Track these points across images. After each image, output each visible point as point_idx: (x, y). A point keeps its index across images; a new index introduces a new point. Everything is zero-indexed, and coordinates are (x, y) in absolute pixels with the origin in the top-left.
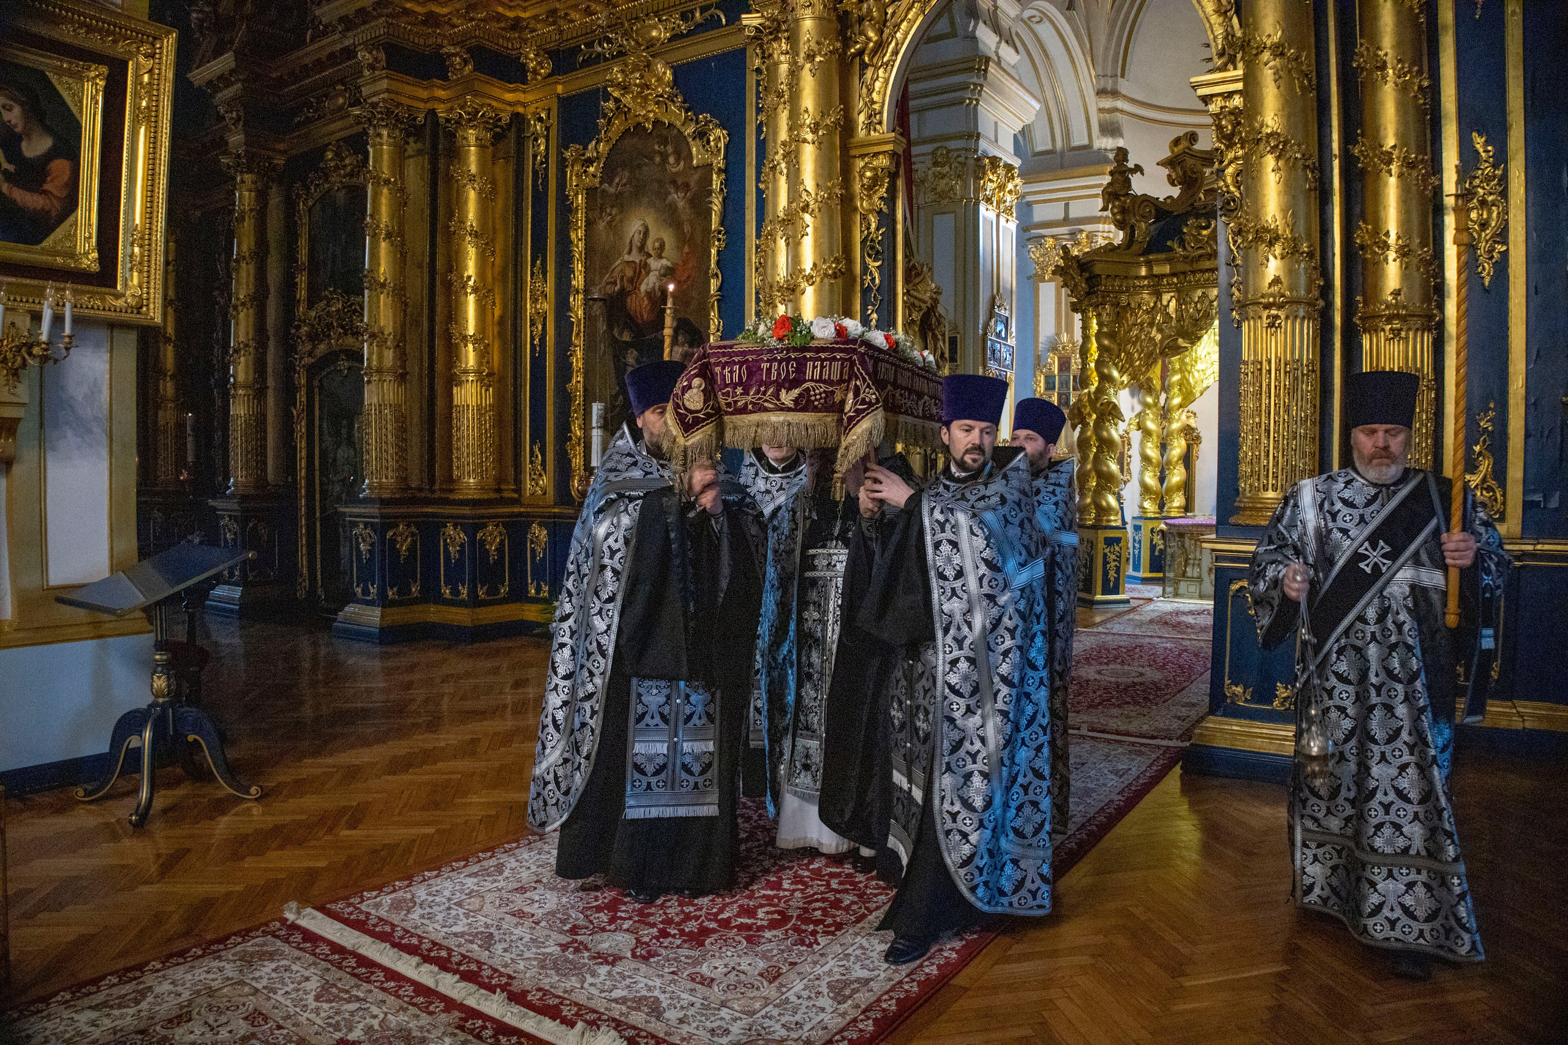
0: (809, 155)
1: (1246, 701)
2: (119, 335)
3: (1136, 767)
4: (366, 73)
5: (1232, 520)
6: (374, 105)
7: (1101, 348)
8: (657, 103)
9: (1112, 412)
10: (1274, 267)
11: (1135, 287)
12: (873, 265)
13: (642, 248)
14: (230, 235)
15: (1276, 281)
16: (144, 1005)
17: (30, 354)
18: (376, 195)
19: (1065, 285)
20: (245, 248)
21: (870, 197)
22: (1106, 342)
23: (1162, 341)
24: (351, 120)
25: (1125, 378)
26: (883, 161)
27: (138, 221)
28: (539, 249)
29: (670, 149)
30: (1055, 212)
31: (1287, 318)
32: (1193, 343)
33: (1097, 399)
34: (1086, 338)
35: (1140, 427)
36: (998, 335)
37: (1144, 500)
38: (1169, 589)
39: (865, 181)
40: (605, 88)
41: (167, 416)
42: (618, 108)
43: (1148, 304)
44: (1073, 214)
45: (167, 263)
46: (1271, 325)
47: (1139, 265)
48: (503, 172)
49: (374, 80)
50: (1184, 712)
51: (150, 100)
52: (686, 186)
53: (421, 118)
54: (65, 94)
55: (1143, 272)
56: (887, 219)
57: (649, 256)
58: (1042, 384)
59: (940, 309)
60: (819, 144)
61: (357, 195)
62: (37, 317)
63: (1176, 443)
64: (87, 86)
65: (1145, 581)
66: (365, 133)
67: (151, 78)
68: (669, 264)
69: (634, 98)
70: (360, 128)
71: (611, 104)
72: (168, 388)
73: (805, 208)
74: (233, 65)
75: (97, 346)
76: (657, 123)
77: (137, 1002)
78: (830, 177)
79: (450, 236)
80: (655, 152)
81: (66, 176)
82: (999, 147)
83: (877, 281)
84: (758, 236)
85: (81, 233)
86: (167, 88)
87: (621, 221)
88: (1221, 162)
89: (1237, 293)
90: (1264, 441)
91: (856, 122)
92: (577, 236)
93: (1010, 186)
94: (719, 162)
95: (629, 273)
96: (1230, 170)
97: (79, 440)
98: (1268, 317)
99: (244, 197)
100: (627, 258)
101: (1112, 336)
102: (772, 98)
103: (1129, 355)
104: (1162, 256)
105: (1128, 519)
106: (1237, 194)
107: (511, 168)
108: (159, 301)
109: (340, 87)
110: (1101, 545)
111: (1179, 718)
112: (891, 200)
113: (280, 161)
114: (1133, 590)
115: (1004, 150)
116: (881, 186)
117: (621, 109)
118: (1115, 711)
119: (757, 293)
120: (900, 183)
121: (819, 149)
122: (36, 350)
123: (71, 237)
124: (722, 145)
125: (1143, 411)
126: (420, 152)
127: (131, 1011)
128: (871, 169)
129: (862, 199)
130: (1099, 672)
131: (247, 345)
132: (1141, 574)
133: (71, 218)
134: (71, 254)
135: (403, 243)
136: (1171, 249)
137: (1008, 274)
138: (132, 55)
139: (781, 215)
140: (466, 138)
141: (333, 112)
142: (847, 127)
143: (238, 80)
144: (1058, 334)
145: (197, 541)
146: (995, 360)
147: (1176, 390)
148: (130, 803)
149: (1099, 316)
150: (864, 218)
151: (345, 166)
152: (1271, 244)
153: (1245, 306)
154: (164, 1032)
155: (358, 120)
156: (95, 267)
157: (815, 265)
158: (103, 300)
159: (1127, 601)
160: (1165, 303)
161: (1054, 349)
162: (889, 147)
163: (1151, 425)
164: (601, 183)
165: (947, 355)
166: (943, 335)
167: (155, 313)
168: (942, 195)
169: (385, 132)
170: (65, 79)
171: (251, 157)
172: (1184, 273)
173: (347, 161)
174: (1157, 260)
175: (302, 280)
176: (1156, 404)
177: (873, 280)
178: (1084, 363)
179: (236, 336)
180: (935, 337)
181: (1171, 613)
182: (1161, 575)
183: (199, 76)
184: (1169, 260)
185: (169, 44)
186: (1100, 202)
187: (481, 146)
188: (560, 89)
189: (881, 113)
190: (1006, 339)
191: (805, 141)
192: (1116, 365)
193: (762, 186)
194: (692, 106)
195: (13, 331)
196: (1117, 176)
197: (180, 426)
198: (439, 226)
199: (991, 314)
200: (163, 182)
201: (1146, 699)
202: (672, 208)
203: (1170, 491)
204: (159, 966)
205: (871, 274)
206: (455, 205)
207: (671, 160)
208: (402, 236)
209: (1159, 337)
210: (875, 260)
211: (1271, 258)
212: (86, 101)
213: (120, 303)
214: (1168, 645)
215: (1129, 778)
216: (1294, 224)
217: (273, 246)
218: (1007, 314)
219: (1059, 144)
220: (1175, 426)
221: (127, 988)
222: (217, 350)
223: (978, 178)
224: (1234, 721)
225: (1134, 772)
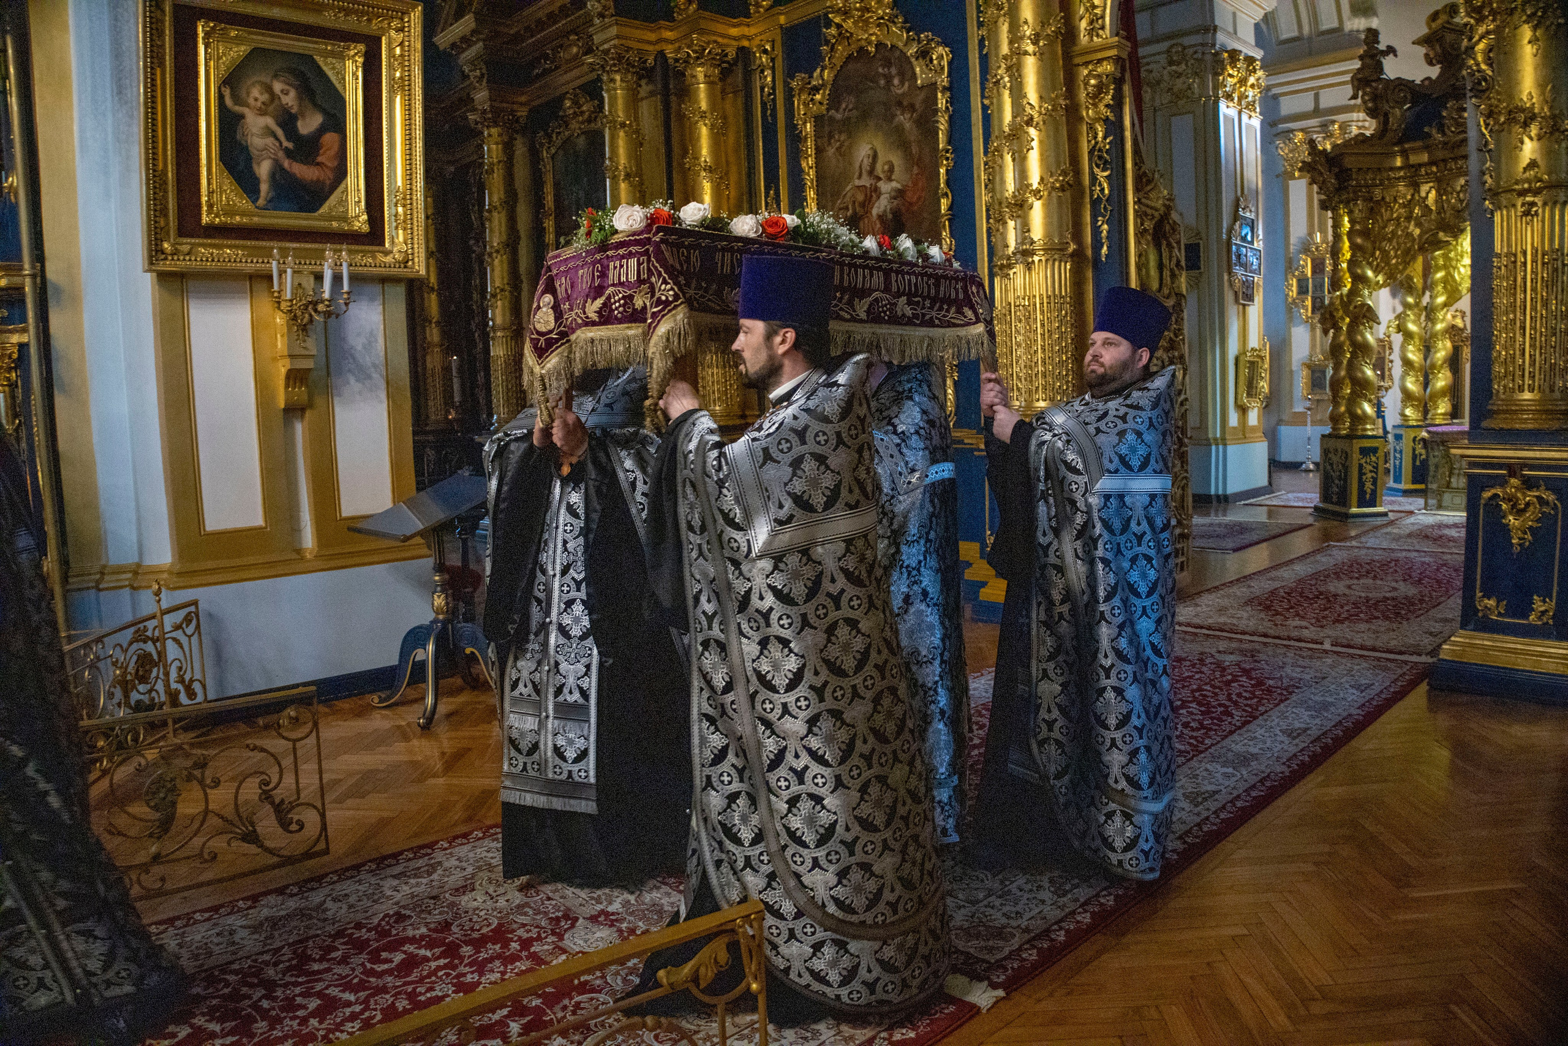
0: (1030, 67)
1: (1500, 614)
2: (390, 289)
3: (1380, 682)
4: (597, 21)
5: (1484, 424)
6: (606, 52)
7: (1354, 247)
8: (879, 25)
9: (1368, 315)
10: (1529, 149)
11: (1389, 179)
12: (1102, 175)
13: (871, 172)
14: (481, 188)
15: (1533, 164)
16: (435, 876)
17: (316, 311)
18: (613, 138)
19: (1313, 181)
20: (495, 198)
21: (1095, 105)
22: (1359, 241)
23: (1420, 236)
24: (585, 68)
25: (1380, 278)
26: (1108, 67)
27: (399, 183)
28: (772, 179)
29: (894, 71)
30: (1305, 103)
31: (1545, 204)
32: (1456, 237)
33: (1350, 302)
34: (1337, 237)
35: (1400, 329)
36: (1244, 239)
37: (1405, 407)
38: (1432, 502)
39: (1090, 89)
40: (826, 15)
41: (434, 361)
42: (840, 34)
43: (1404, 197)
44: (1324, 104)
45: (427, 217)
46: (1527, 213)
47: (1393, 155)
48: (733, 106)
49: (604, 28)
50: (1438, 627)
51: (403, 71)
52: (912, 107)
53: (651, 61)
54: (330, 73)
55: (1398, 162)
56: (1114, 127)
57: (879, 179)
58: (1294, 289)
59: (1174, 216)
60: (1040, 55)
61: (596, 141)
62: (319, 278)
63: (1440, 345)
64: (349, 64)
65: (1407, 493)
66: (599, 79)
67: (402, 50)
68: (899, 186)
69: (855, 23)
70: (593, 76)
71: (833, 31)
72: (434, 334)
73: (1030, 122)
74: (473, 25)
75: (372, 299)
76: (879, 45)
77: (430, 874)
78: (1054, 89)
79: (685, 172)
80: (879, 74)
81: (336, 147)
82: (1239, 39)
83: (1106, 191)
84: (986, 153)
85: (352, 198)
86: (417, 57)
87: (850, 147)
88: (1470, 39)
89: (1489, 181)
90: (1519, 338)
91: (1078, 28)
92: (808, 163)
93: (1252, 80)
94: (944, 80)
95: (860, 197)
96: (1481, 46)
97: (360, 385)
98: (1523, 205)
99: (492, 150)
100: (857, 182)
101: (1366, 233)
102: (992, 11)
103: (1385, 254)
104: (1419, 144)
105: (1389, 428)
106: (1490, 73)
107: (740, 101)
108: (423, 255)
109: (573, 37)
110: (1356, 455)
111: (1431, 634)
112: (1117, 106)
113: (523, 112)
114: (1392, 503)
115: (1245, 42)
116: (1107, 93)
117: (844, 36)
118: (1363, 626)
119: (988, 210)
120: (1127, 89)
121: (1041, 60)
122: (321, 307)
123: (343, 202)
124: (945, 63)
125: (1404, 312)
126: (652, 94)
127: (424, 881)
128: (1095, 77)
129: (1087, 108)
130: (1349, 587)
131: (502, 290)
132: (1402, 486)
133: (343, 186)
134: (344, 218)
135: (641, 183)
136: (1429, 135)
137: (1253, 173)
138: (384, 31)
139: (1007, 129)
140: (695, 76)
141: (568, 61)
142: (1069, 35)
143: (478, 40)
144: (1311, 234)
145: (467, 474)
146: (1241, 265)
147: (1440, 288)
148: (418, 709)
149: (1350, 213)
150: (1091, 128)
151: (582, 113)
152: (1526, 125)
153: (1497, 194)
154: (452, 899)
155: (592, 68)
156: (366, 228)
157: (1042, 179)
158: (374, 258)
159: (1385, 514)
160: (1423, 194)
161: (1306, 250)
162: (1113, 52)
163: (1412, 327)
164: (828, 110)
165: (1183, 263)
166: (1178, 243)
167: (420, 266)
168: (1178, 96)
169: (618, 77)
170: (329, 60)
171: (496, 112)
172: (1444, 161)
173: (584, 108)
174: (1413, 149)
175: (549, 224)
176: (1417, 304)
177: (1102, 190)
178: (1336, 265)
179: (493, 281)
180: (1169, 245)
181: (1432, 526)
182: (1423, 486)
183: (443, 39)
184: (1427, 148)
185: (416, 16)
186: (1349, 90)
187: (710, 83)
188: (782, 19)
189: (1103, 17)
190: (1252, 243)
191: (1026, 53)
192: (1370, 264)
193: (986, 102)
194: (914, 25)
195: (300, 291)
196: (1368, 61)
197: (447, 369)
198: (675, 164)
199: (1236, 217)
200: (419, 145)
201: (1397, 614)
202: (899, 130)
203: (1435, 397)
204: (446, 845)
205: (1100, 185)
206: (688, 142)
207: (896, 81)
208: (640, 176)
209: (1417, 231)
210: (1104, 170)
211: (1526, 140)
212: (349, 78)
213: (388, 259)
214: (1427, 559)
215: (1372, 692)
216: (1554, 100)
217: (521, 194)
218: (1253, 216)
219: (1306, 30)
220: (1439, 327)
221: (420, 863)
222: (476, 296)
223: (1216, 74)
224: (1486, 635)
225: (1377, 688)
